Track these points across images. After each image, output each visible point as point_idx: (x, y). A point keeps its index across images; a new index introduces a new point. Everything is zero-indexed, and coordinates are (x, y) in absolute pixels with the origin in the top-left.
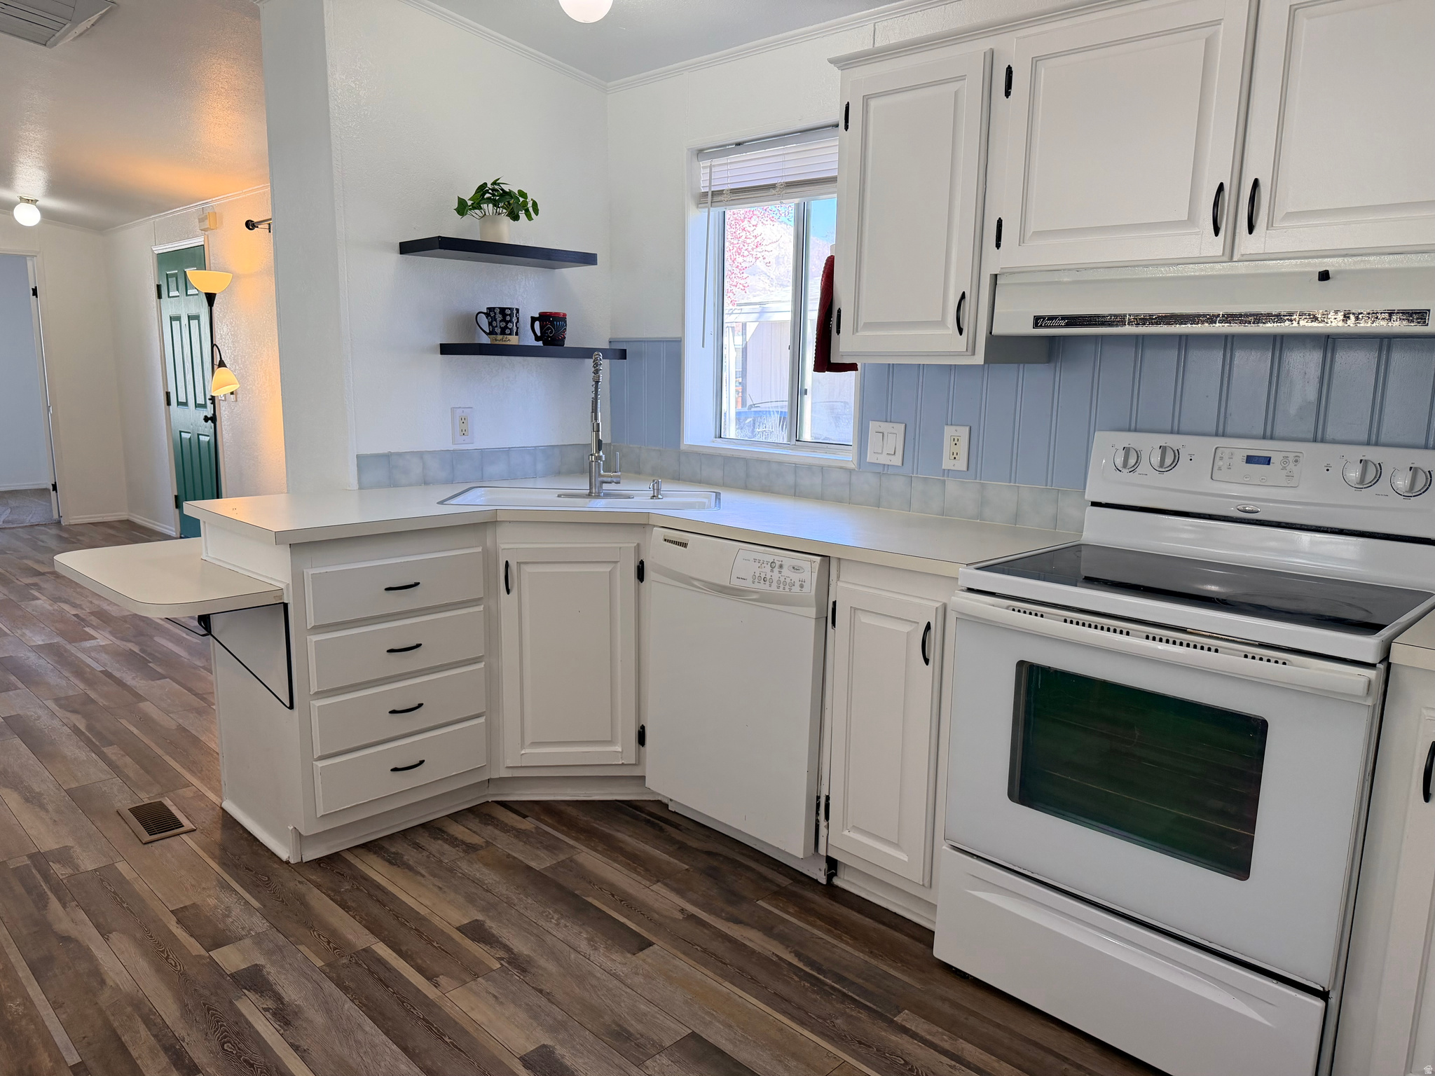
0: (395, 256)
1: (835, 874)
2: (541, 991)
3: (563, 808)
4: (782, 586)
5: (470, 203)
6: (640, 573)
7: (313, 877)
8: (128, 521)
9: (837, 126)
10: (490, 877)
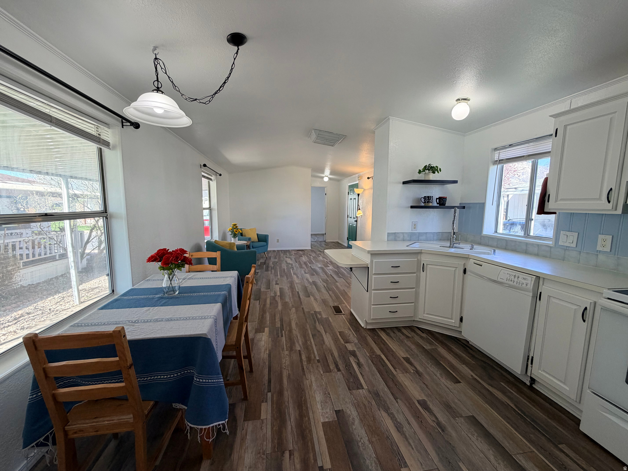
0: (402, 185)
1: (534, 383)
2: (425, 384)
3: (435, 333)
4: (518, 283)
5: (422, 170)
6: (465, 271)
7: (369, 333)
8: (338, 242)
9: (552, 135)
10: (413, 347)
